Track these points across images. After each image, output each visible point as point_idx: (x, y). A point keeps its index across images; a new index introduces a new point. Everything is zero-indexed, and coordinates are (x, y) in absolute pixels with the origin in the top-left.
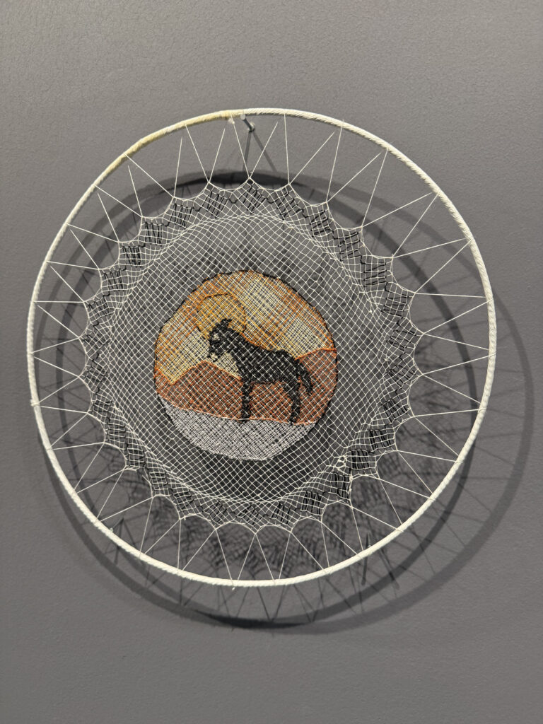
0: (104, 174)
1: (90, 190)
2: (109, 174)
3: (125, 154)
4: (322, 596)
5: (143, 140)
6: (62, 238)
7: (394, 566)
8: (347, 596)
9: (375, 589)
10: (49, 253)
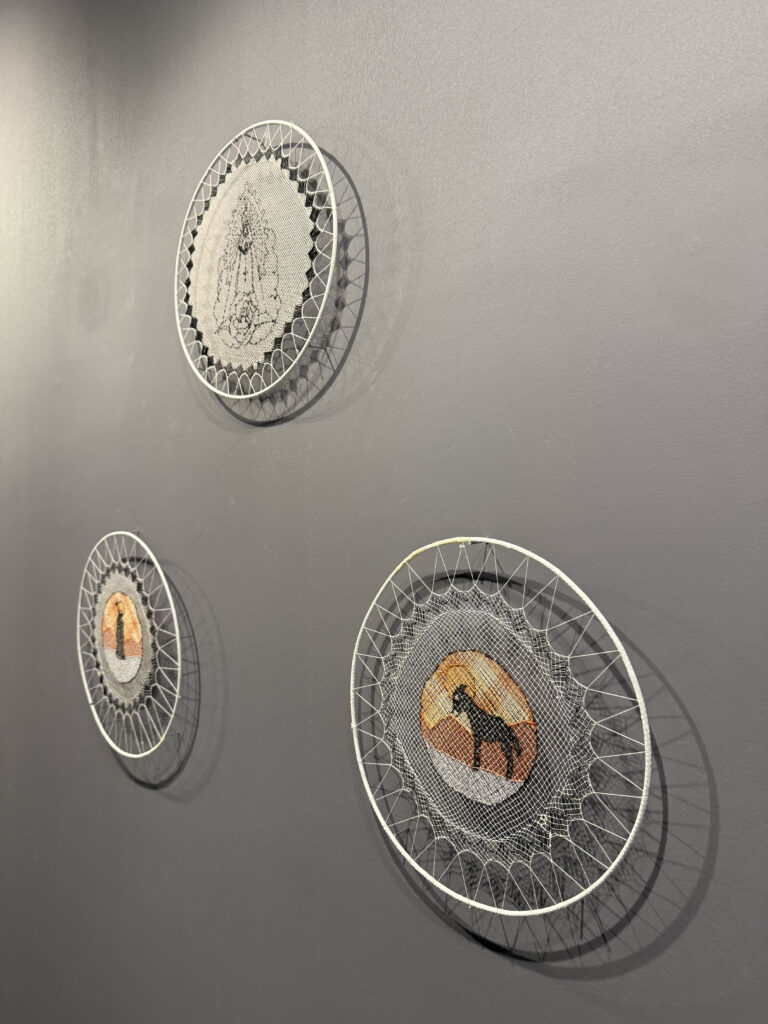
0: (394, 572)
1: (386, 582)
2: (397, 573)
3: (405, 561)
4: (548, 939)
5: (414, 553)
6: (371, 612)
7: (606, 929)
8: (569, 946)
9: (591, 946)
10: (364, 622)
